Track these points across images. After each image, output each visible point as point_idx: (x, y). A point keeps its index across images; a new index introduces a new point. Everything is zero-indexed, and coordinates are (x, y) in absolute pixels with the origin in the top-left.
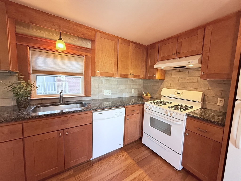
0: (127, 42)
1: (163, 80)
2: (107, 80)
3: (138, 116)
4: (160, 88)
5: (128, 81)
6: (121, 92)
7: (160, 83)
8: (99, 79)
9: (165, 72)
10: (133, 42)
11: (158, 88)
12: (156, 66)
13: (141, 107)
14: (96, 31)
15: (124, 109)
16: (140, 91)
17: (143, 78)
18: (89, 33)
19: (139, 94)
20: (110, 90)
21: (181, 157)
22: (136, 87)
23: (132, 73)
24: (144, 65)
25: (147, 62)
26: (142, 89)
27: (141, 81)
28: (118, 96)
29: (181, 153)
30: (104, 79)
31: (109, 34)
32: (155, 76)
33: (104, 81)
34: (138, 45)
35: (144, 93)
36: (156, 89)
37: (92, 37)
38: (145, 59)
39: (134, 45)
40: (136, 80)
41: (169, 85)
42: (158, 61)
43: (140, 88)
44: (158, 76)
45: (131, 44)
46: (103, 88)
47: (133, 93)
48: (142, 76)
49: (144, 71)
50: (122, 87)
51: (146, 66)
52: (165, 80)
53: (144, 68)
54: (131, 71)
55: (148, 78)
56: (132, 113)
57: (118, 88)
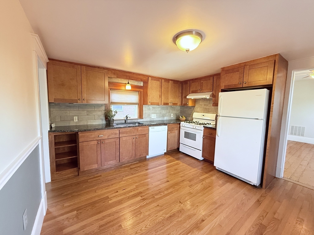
0: (167, 80)
1: (194, 107)
2: (153, 108)
3: (177, 132)
4: (193, 112)
5: (168, 108)
6: (163, 116)
7: (192, 109)
8: (148, 107)
9: (195, 101)
10: (171, 80)
11: (191, 113)
12: (188, 97)
13: (178, 126)
14: (148, 76)
15: (167, 126)
16: (178, 115)
17: (180, 105)
18: (145, 78)
19: (177, 118)
20: (156, 115)
21: (201, 152)
22: (175, 112)
23: (171, 102)
24: (180, 95)
25: (182, 93)
26: (179, 114)
27: (178, 108)
28: (161, 119)
29: (201, 149)
30: (151, 107)
31: (156, 77)
32: (188, 104)
33: (151, 108)
34: (175, 82)
35: (180, 116)
36: (189, 113)
37: (146, 81)
38: (181, 91)
39: (172, 82)
40: (175, 106)
41: (198, 110)
42: (190, 93)
43: (178, 112)
44: (190, 104)
45: (170, 81)
46: (150, 113)
47: (172, 117)
48: (179, 103)
49: (181, 100)
50: (164, 112)
51: (182, 96)
52: (196, 107)
53: (181, 97)
54: (171, 100)
55: (183, 105)
56: (172, 130)
57: (161, 113)
